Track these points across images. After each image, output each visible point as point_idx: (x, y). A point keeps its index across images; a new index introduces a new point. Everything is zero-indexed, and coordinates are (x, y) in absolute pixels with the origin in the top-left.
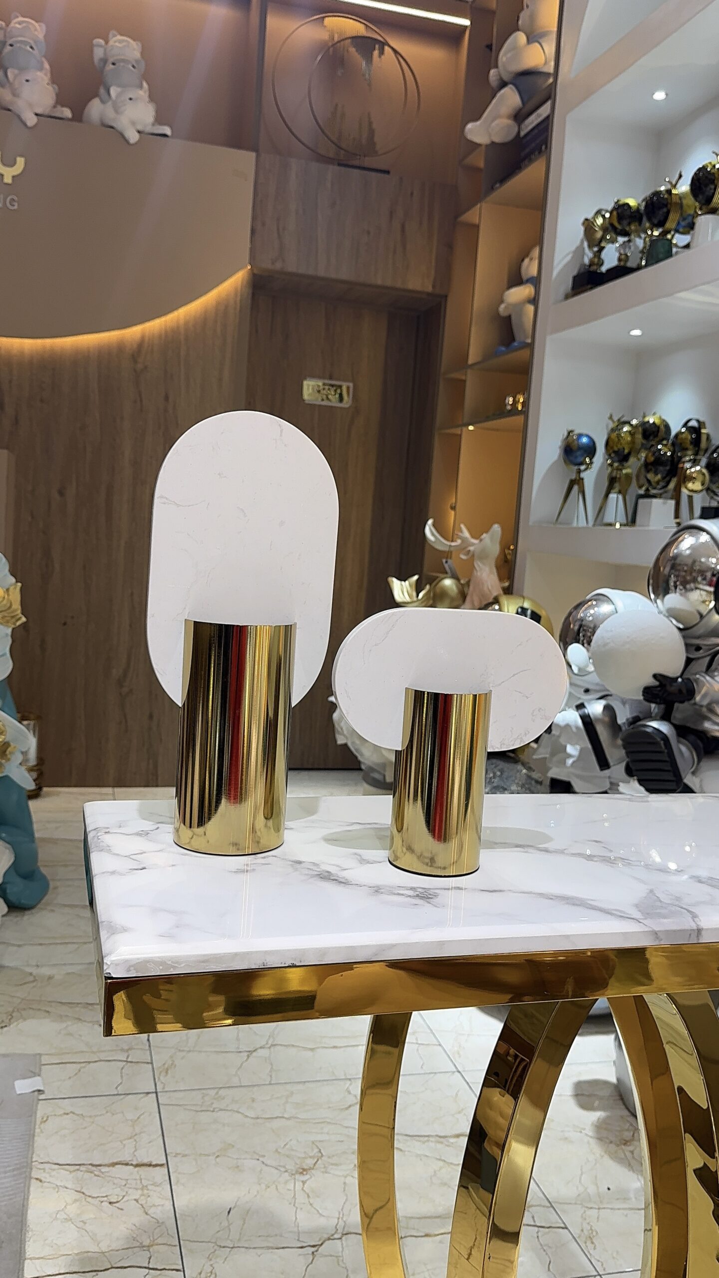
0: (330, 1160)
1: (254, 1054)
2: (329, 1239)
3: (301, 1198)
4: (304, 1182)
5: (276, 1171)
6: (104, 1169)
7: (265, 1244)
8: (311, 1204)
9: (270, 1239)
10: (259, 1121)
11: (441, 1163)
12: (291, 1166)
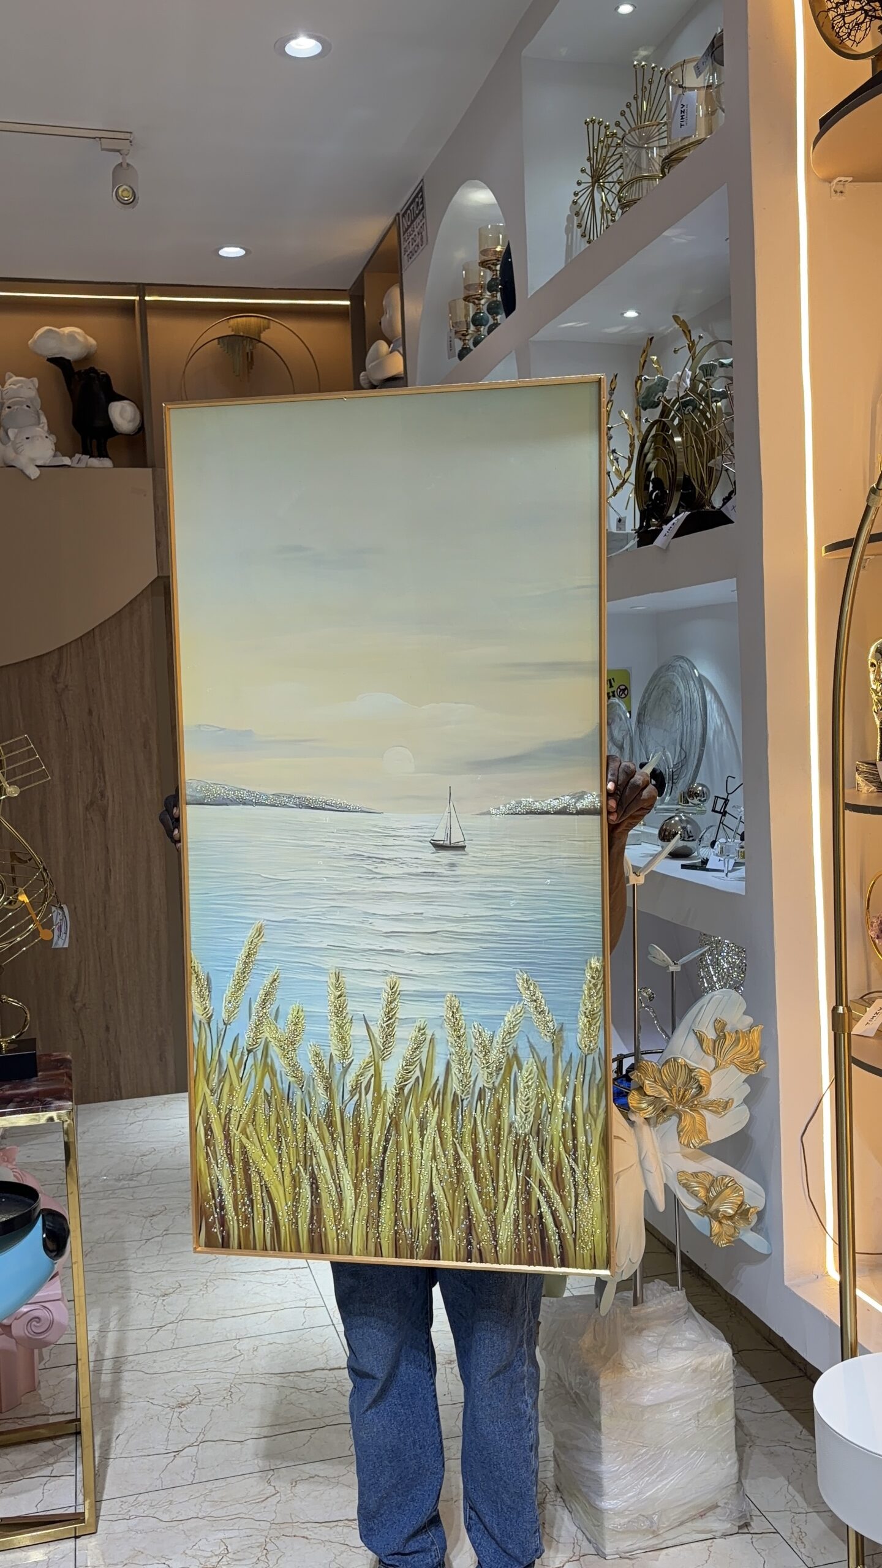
0: (205, 1397)
1: (164, 1328)
2: (190, 1446)
3: (176, 1422)
4: (180, 1413)
5: (161, 1408)
6: (25, 1420)
7: (140, 1454)
8: (182, 1426)
9: (146, 1451)
10: (155, 1375)
11: (293, 1390)
12: (173, 1403)
